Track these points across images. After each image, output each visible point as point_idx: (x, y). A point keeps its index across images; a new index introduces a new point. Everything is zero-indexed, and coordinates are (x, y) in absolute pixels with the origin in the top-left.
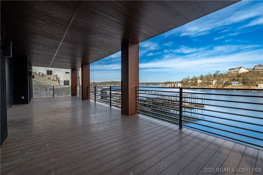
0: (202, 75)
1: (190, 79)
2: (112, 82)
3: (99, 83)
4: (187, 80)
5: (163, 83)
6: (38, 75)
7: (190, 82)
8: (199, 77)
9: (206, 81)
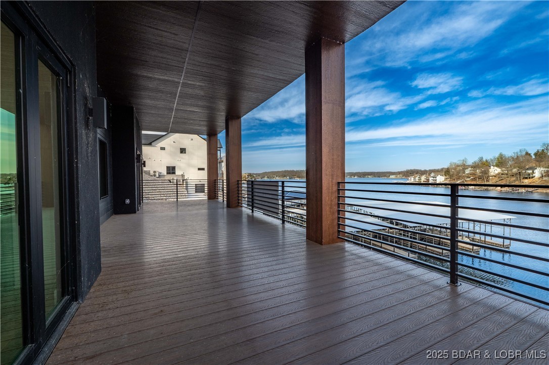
0: (501, 156)
1: (469, 166)
2: (285, 171)
3: (258, 175)
4: (462, 166)
5: (399, 173)
6: (152, 176)
7: (467, 171)
8: (492, 158)
9: (515, 170)
